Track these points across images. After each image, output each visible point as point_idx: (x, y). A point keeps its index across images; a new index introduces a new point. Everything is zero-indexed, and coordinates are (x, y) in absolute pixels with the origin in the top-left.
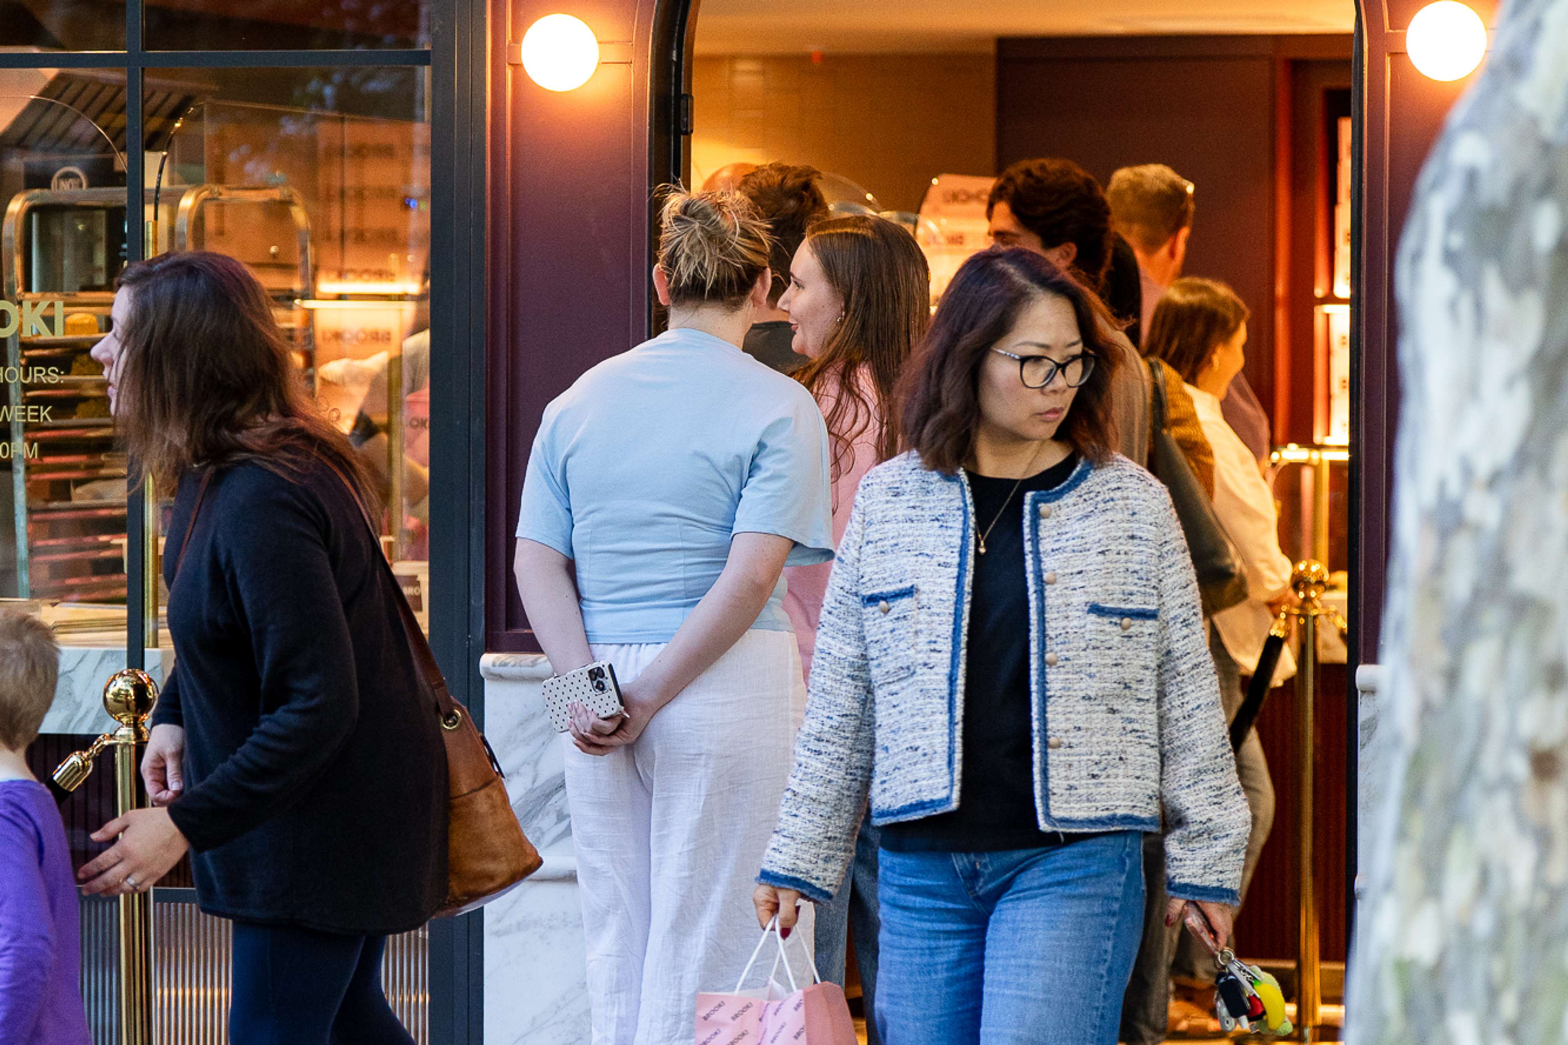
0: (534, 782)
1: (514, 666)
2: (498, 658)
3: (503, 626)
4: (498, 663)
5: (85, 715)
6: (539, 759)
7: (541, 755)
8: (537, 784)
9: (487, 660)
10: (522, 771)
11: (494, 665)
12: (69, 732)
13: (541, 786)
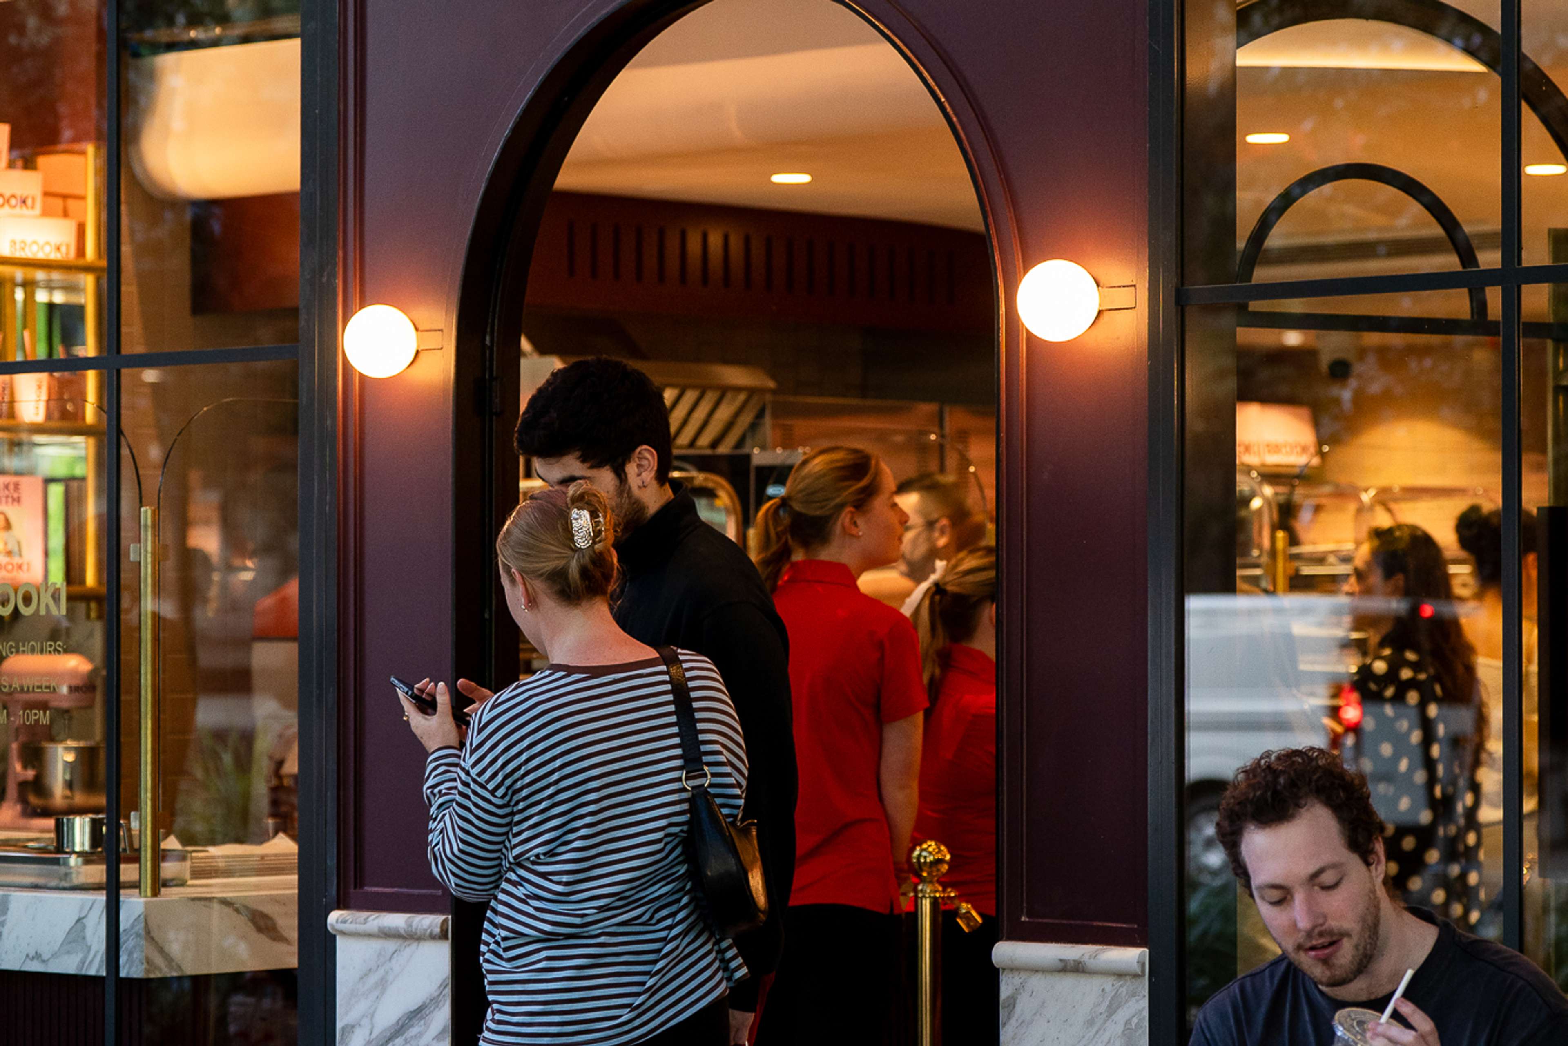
0: (371, 1034)
1: (351, 923)
2: (342, 915)
3: (352, 886)
4: (340, 920)
5: (95, 955)
6: (374, 1012)
7: (376, 1008)
8: (374, 1036)
9: (334, 917)
10: (362, 1023)
11: (337, 921)
12: (83, 973)
13: (377, 1036)
